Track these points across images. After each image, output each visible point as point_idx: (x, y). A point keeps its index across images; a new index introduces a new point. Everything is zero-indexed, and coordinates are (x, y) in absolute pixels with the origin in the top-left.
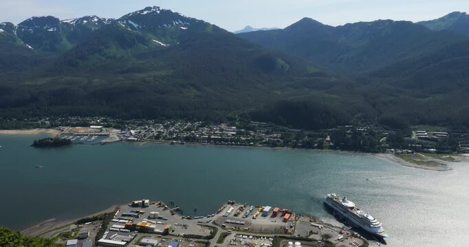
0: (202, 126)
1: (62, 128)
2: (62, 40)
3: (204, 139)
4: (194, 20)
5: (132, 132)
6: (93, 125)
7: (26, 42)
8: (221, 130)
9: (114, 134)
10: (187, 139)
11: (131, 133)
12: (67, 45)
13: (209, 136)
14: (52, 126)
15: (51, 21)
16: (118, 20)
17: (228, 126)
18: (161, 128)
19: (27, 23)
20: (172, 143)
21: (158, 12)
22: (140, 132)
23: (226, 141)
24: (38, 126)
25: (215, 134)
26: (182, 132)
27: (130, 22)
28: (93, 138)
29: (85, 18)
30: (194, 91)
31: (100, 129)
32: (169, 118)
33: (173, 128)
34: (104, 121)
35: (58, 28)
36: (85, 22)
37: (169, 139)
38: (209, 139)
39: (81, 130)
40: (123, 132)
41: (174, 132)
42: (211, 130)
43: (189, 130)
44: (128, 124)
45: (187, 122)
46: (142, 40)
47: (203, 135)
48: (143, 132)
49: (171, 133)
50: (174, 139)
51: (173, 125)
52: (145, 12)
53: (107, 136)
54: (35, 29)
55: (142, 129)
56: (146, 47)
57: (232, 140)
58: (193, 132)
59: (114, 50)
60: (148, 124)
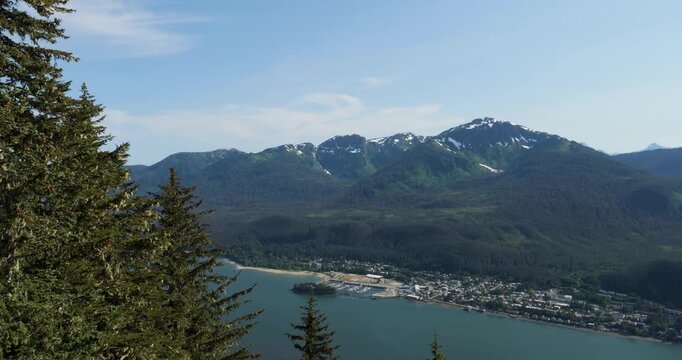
0: (519, 289)
1: (333, 273)
2: (365, 163)
3: (514, 309)
4: (543, 135)
5: (417, 287)
6: (371, 273)
7: (324, 167)
8: (546, 298)
9: (393, 288)
10: (490, 306)
11: (414, 289)
12: (370, 168)
13: (524, 305)
14: (322, 270)
15: (356, 140)
16: (435, 138)
17: (561, 293)
18: (458, 286)
19: (329, 144)
20: (466, 310)
21: (491, 125)
22: (426, 289)
23: (550, 315)
24: (307, 269)
25: (534, 303)
26: (486, 295)
27: (450, 140)
28: (365, 290)
29: (397, 136)
30: (523, 237)
31: (379, 279)
32: (473, 273)
33: (474, 289)
34: (386, 269)
35: (362, 149)
36: (397, 141)
37: (464, 303)
38: (523, 310)
39: (354, 278)
40: (406, 286)
41: (473, 293)
42: (530, 297)
43: (497, 292)
44: (415, 276)
45: (498, 281)
46: (464, 164)
47: (515, 302)
48: (431, 288)
49: (468, 295)
50: (471, 303)
51: (476, 283)
52: (472, 127)
53: (383, 289)
54: (336, 150)
55: (432, 285)
56: (467, 174)
57: (558, 316)
58: (502, 296)
59: (423, 176)
60: (442, 279)
